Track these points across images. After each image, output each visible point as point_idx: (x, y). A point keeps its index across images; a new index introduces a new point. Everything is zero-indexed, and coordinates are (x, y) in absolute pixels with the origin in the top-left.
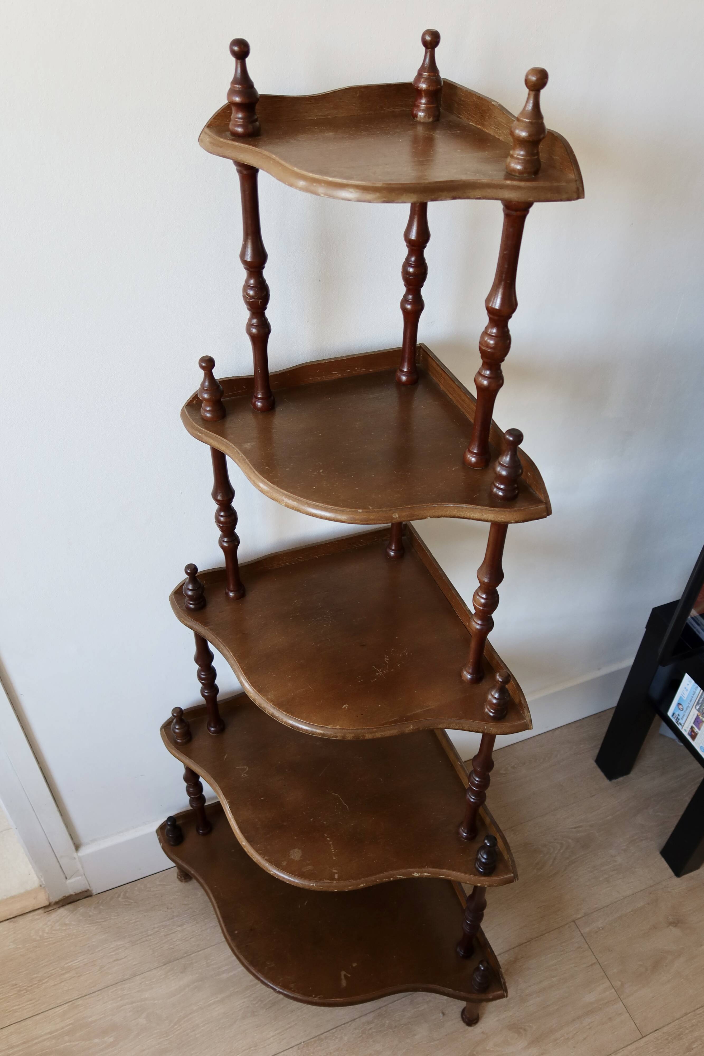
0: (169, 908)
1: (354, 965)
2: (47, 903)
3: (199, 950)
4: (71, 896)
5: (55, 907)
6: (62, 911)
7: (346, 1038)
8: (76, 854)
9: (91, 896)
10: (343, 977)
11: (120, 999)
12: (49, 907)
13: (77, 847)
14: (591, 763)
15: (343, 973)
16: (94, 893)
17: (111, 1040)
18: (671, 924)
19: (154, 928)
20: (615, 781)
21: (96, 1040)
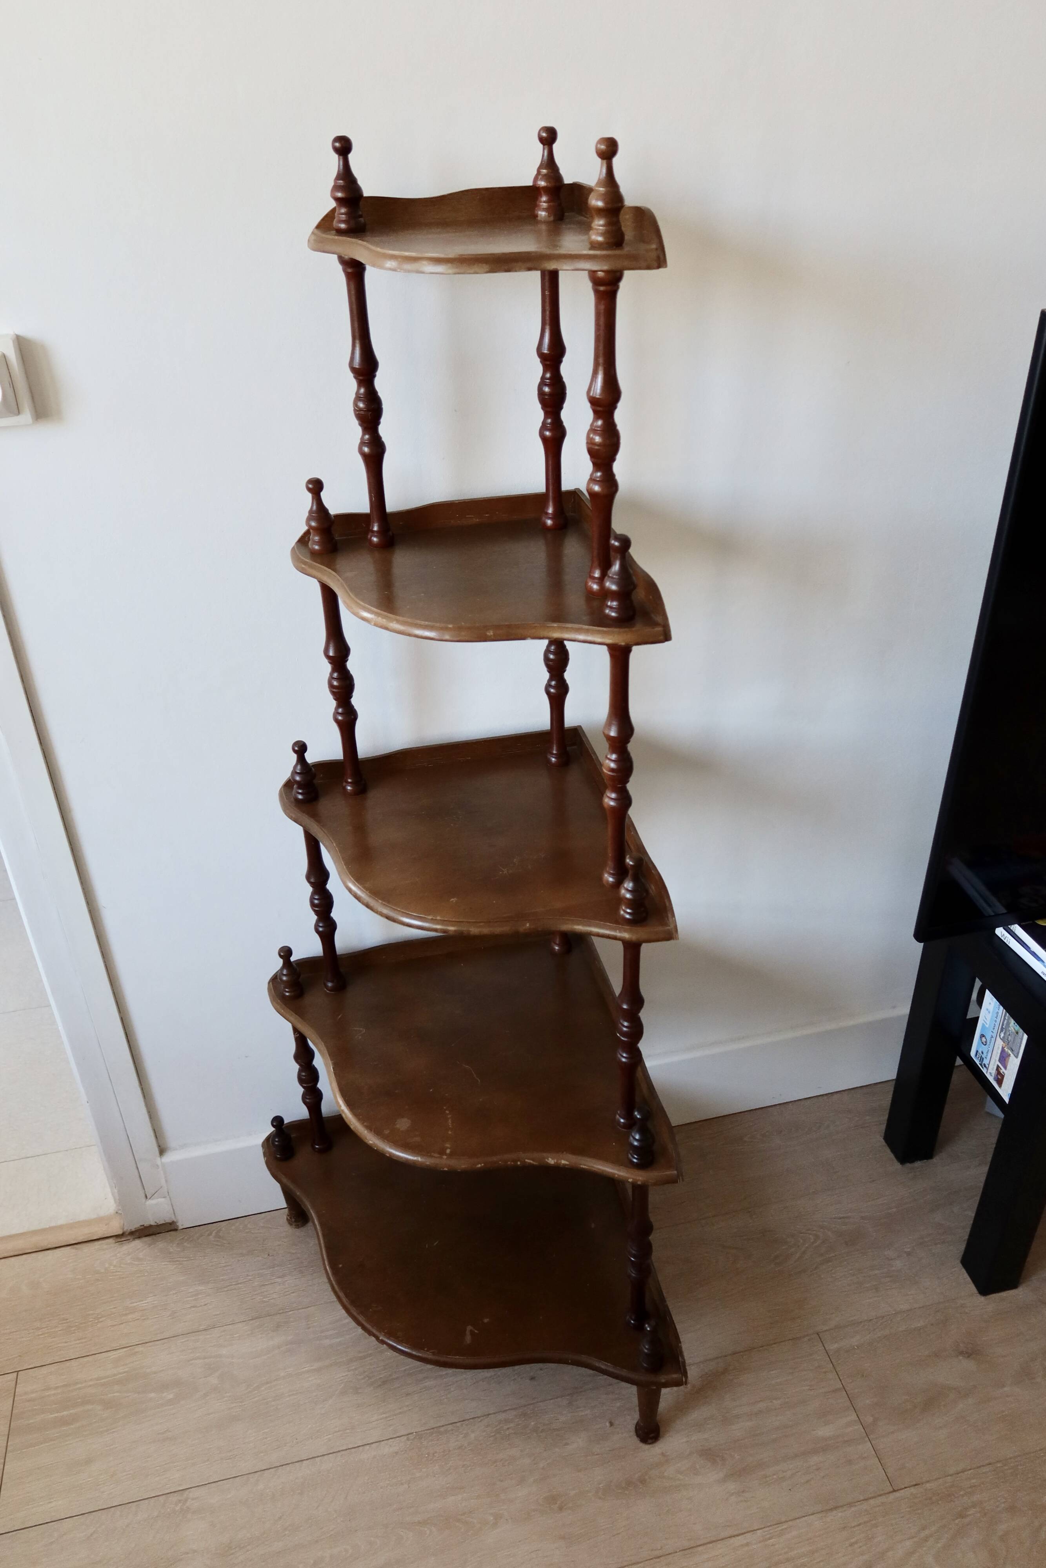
0: (270, 1255)
1: (486, 1320)
2: (121, 1233)
3: (299, 1307)
4: (151, 1226)
5: (129, 1237)
6: (137, 1244)
7: (473, 1436)
8: (159, 1158)
9: (176, 1230)
10: (468, 1333)
11: (191, 1351)
12: (121, 1237)
13: (162, 1151)
14: (878, 1140)
15: (469, 1328)
16: (181, 1227)
17: (171, 1396)
18: (961, 1353)
19: (248, 1276)
20: (908, 1165)
21: (153, 1395)
